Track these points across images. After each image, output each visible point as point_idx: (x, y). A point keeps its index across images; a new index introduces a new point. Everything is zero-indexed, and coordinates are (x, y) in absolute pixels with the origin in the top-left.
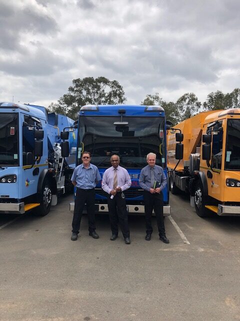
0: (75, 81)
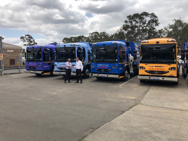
0: (128, 17)
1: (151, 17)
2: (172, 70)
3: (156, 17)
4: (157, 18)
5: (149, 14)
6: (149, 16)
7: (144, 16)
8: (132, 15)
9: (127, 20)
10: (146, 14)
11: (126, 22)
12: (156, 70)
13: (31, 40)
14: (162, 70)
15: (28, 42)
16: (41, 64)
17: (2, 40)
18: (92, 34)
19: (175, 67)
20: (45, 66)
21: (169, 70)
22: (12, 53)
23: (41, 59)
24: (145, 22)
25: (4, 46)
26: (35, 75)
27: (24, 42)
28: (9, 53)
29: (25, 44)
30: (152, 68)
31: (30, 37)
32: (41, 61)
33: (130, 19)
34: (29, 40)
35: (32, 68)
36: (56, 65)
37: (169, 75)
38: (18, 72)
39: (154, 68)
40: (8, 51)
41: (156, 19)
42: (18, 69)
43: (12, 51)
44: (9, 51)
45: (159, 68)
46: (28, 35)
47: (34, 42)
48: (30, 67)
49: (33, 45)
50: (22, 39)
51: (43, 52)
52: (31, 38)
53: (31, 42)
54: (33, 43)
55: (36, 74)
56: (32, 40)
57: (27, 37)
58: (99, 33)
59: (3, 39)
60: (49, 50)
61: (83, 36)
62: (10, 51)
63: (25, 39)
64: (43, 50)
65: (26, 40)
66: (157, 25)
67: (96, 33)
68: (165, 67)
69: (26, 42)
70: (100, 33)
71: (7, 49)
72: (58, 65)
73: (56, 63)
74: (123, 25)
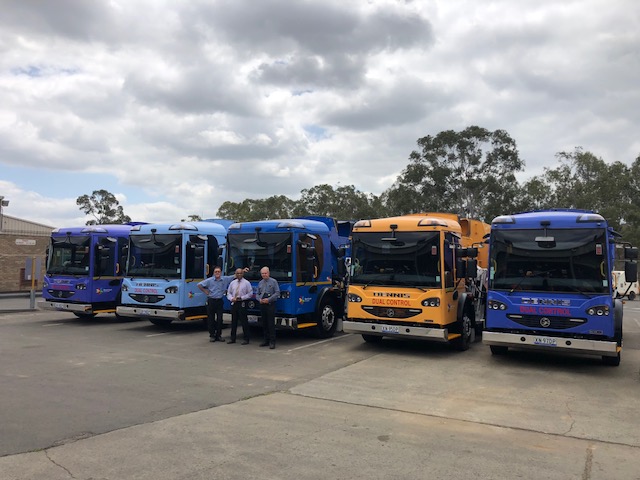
0: (421, 141)
1: (496, 142)
2: (429, 305)
3: (509, 141)
4: (514, 144)
5: (487, 134)
6: (487, 140)
7: (474, 139)
8: (434, 135)
9: (420, 150)
10: (478, 133)
11: (415, 155)
12: (390, 306)
13: (111, 208)
14: (405, 307)
15: (100, 212)
16: (86, 282)
17: (3, 208)
18: (311, 192)
19: (436, 299)
20: (98, 291)
21: (421, 307)
22: (30, 247)
23: (87, 268)
24: (479, 157)
25: (8, 227)
26: (72, 316)
27: (88, 213)
28: (20, 248)
29: (90, 220)
30: (380, 298)
31: (108, 198)
32: (86, 274)
33: (428, 148)
34: (106, 208)
35: (61, 294)
36: (126, 287)
37: (422, 321)
38: (28, 307)
39: (385, 298)
40: (18, 241)
41: (511, 148)
42: (29, 297)
43: (32, 242)
44: (21, 241)
45: (396, 298)
46: (102, 192)
47: (121, 212)
48: (56, 292)
49: (116, 223)
50: (82, 205)
51: (97, 246)
52: (113, 200)
53: (112, 213)
54: (116, 218)
55: (76, 313)
56: (114, 207)
57: (99, 198)
58: (334, 189)
59: (6, 203)
60: (115, 240)
61: (283, 197)
62: (25, 243)
63: (92, 204)
64: (95, 240)
65: (96, 206)
66: (518, 166)
67: (326, 187)
68: (412, 297)
69: (96, 214)
70: (338, 189)
71: (16, 237)
72: (133, 285)
73: (127, 281)
74: (409, 167)
